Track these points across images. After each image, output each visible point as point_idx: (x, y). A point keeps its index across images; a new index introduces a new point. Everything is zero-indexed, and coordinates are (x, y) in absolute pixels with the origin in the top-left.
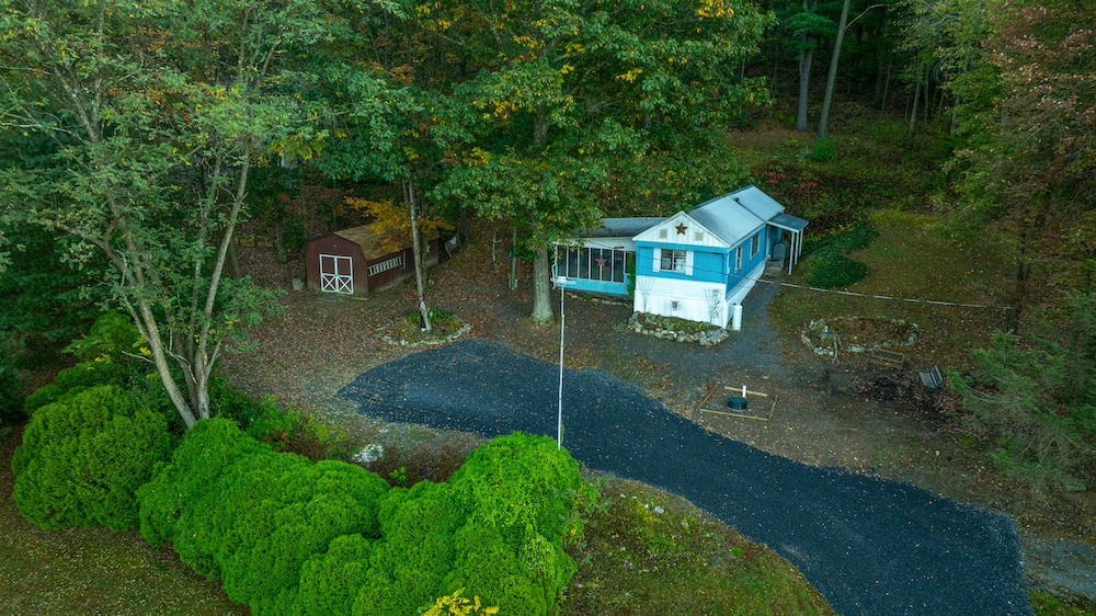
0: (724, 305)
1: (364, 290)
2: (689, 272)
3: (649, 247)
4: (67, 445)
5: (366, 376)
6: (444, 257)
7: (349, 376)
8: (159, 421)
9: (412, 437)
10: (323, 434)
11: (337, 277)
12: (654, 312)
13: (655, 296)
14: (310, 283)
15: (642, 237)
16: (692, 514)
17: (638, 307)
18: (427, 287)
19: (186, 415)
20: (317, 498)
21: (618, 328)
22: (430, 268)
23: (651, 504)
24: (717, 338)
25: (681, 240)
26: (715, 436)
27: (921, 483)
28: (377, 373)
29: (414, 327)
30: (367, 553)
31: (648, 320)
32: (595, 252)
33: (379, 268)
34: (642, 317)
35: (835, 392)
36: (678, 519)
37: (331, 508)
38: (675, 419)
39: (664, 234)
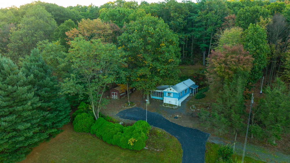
0: (178, 102)
1: (119, 98)
2: (172, 96)
3: (166, 92)
4: (81, 120)
5: (120, 112)
6: (132, 92)
7: (118, 112)
8: (93, 118)
9: (127, 121)
10: (114, 120)
11: (115, 96)
12: (167, 103)
13: (167, 100)
14: (110, 97)
15: (165, 90)
16: (165, 132)
17: (164, 102)
18: (129, 98)
19: (96, 117)
20: (115, 128)
21: (160, 105)
22: (130, 94)
23: (159, 130)
24: (176, 107)
25: (171, 91)
26: (171, 122)
27: (199, 129)
28: (122, 112)
29: (127, 105)
30: (121, 134)
31: (165, 104)
32: (158, 92)
33: (121, 95)
34: (165, 103)
35: (192, 116)
36: (163, 132)
37: (117, 129)
38: (166, 120)
39: (168, 90)
